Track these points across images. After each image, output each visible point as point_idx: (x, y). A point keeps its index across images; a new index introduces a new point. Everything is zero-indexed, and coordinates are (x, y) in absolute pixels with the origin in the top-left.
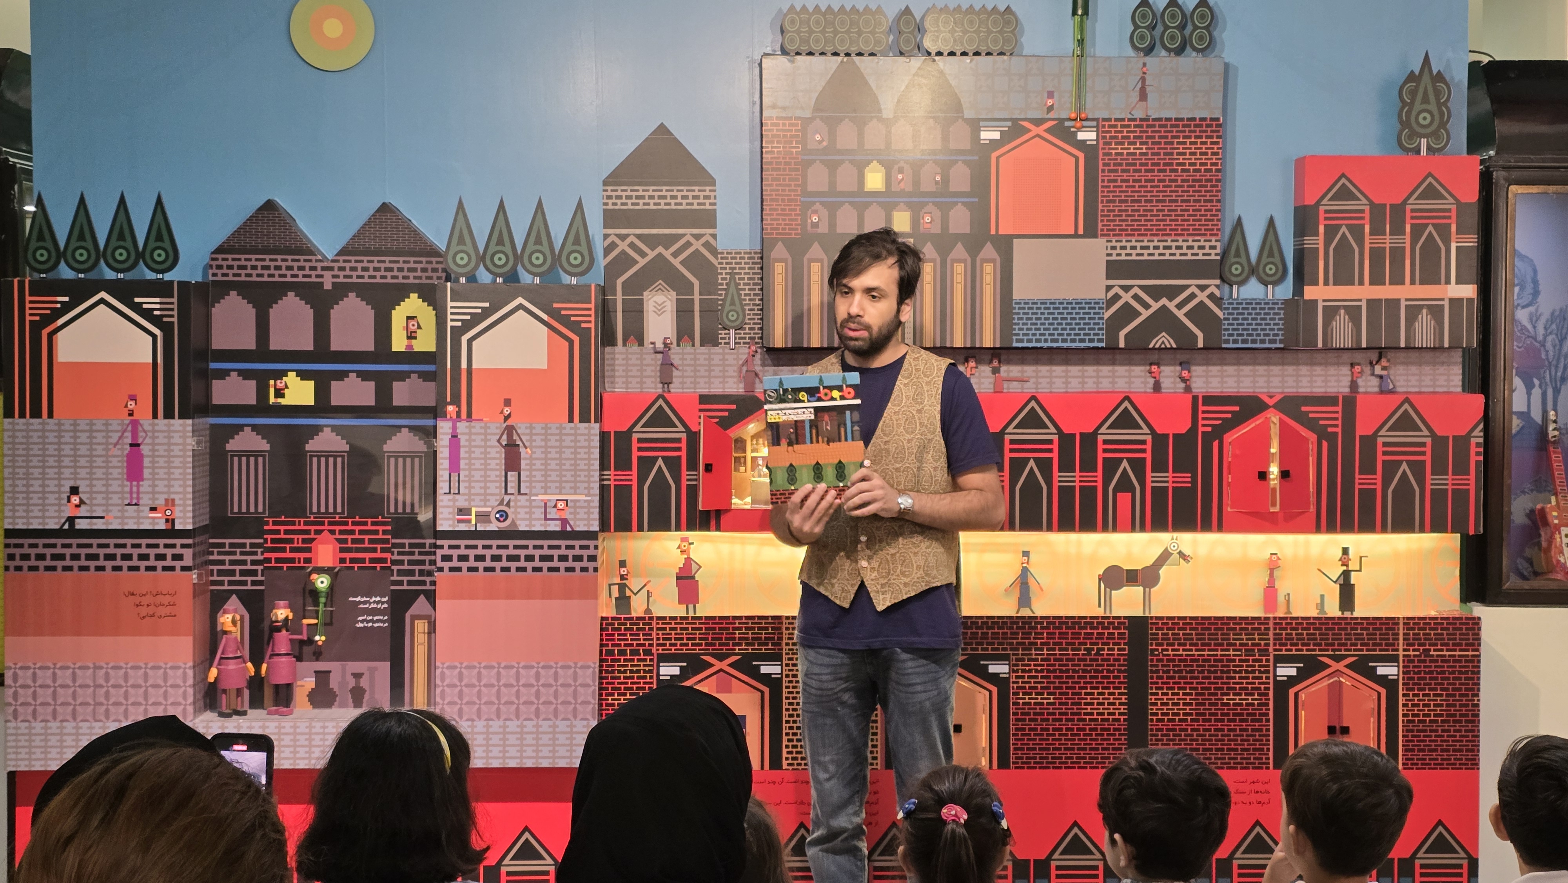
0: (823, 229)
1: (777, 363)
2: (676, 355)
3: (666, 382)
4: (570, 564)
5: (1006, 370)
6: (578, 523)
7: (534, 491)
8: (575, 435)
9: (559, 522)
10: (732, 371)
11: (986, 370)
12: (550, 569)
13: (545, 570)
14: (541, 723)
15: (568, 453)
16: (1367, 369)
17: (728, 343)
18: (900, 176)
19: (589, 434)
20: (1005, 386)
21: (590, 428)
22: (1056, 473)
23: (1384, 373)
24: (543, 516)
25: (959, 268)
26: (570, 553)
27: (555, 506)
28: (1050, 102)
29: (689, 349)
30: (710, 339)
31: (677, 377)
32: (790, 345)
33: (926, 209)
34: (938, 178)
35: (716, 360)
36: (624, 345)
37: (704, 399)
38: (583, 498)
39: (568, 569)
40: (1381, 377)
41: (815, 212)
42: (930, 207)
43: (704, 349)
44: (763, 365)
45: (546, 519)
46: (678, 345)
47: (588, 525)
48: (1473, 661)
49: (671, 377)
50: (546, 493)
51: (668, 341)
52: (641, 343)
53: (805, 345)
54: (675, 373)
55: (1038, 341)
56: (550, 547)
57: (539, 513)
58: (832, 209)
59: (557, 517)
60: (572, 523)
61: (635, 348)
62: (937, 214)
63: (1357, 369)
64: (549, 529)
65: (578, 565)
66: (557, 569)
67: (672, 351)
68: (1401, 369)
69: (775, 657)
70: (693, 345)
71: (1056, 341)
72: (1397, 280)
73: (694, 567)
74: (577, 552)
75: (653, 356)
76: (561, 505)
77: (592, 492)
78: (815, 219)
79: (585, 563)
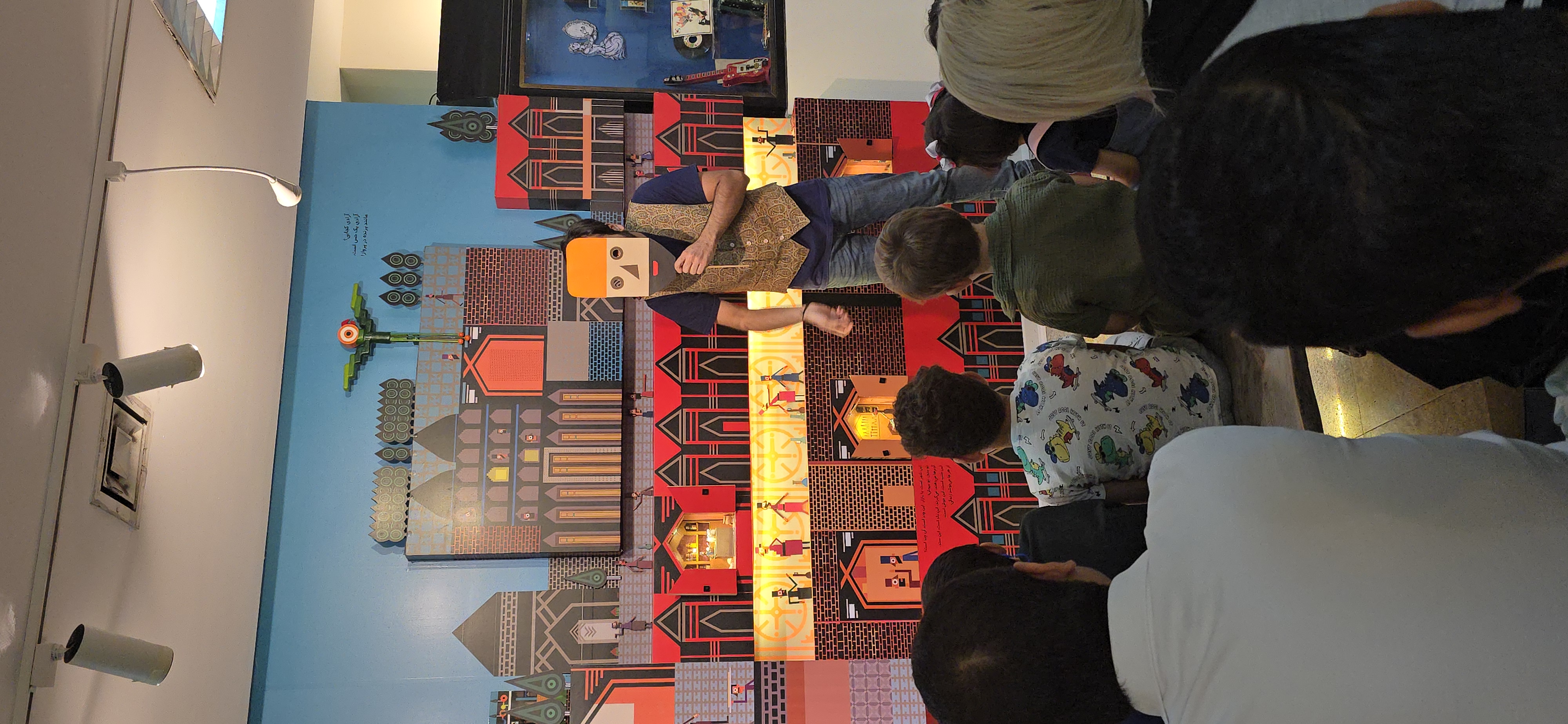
0: (535, 510)
1: (631, 546)
2: (625, 619)
3: (645, 626)
4: (778, 682)
5: (638, 388)
6: (748, 677)
7: (725, 711)
8: (683, 680)
10: (637, 578)
11: (638, 403)
12: (783, 697)
13: (783, 701)
14: (894, 701)
15: (697, 686)
16: (637, 168)
17: (617, 581)
18: (499, 457)
19: (683, 670)
20: (649, 390)
21: (679, 670)
22: (709, 350)
23: (640, 157)
24: (744, 703)
25: (565, 416)
26: (770, 682)
27: (736, 694)
28: (450, 357)
29: (621, 609)
30: (614, 594)
31: (641, 618)
32: (619, 532)
33: (523, 439)
34: (501, 431)
35: (629, 589)
36: (617, 657)
37: (657, 590)
38: (730, 673)
39: (782, 684)
40: (643, 160)
41: (522, 515)
42: (523, 436)
43: (621, 598)
44: (632, 556)
46: (618, 617)
47: (750, 669)
48: (823, 103)
49: (641, 622)
51: (615, 624)
52: (616, 645)
53: (619, 521)
54: (638, 619)
55: (618, 364)
58: (521, 503)
61: (619, 649)
62: (527, 431)
63: (637, 173)
64: (753, 699)
65: (779, 676)
66: (783, 692)
67: (622, 622)
68: (638, 148)
69: (840, 536)
70: (618, 606)
71: (618, 352)
72: (580, 144)
74: (769, 677)
75: (625, 635)
76: (735, 690)
77: (725, 667)
78: (527, 516)
79: (778, 671)
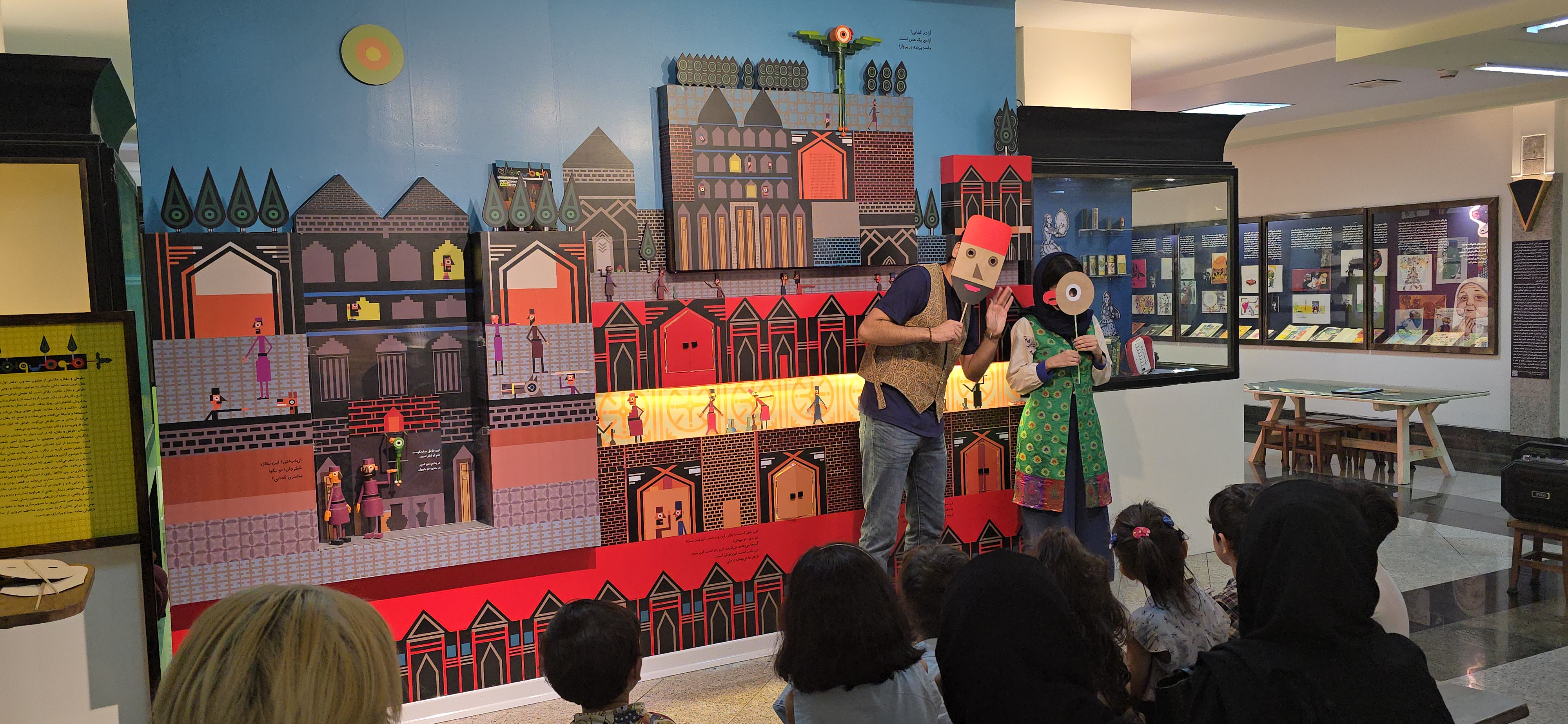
1: (679, 280)
3: (609, 295)
9: (569, 389)
12: (565, 421)
17: (646, 269)
18: (749, 164)
20: (803, 290)
22: (844, 340)
24: (559, 386)
25: (784, 219)
27: (566, 379)
28: (827, 120)
30: (635, 267)
31: (616, 291)
33: (764, 184)
34: (770, 165)
35: (640, 279)
41: (703, 185)
42: (766, 183)
43: (632, 273)
45: (561, 387)
47: (590, 389)
49: (613, 292)
50: (560, 371)
51: (609, 269)
53: (701, 269)
54: (615, 289)
55: (826, 262)
56: (565, 406)
57: (556, 384)
58: (713, 183)
59: (568, 385)
60: (578, 389)
62: (771, 187)
67: (612, 275)
69: (697, 463)
71: (836, 262)
73: (639, 412)
76: (570, 378)
77: (591, 368)
78: (703, 189)
